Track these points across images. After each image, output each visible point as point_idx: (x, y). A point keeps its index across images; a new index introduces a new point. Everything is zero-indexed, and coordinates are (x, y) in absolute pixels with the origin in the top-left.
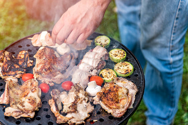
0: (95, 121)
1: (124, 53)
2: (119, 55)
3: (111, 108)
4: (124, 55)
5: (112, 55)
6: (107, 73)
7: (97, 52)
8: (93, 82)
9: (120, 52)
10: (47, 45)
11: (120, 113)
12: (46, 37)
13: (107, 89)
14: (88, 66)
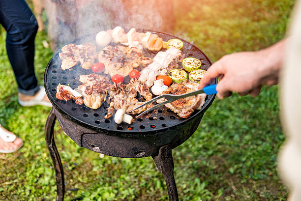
0: (155, 118)
1: (199, 63)
2: (193, 64)
3: (177, 108)
4: (198, 66)
5: (186, 62)
6: (178, 73)
7: (171, 53)
8: (160, 81)
9: (195, 61)
10: (120, 41)
11: (187, 113)
12: (119, 32)
13: (174, 89)
14: (158, 65)
